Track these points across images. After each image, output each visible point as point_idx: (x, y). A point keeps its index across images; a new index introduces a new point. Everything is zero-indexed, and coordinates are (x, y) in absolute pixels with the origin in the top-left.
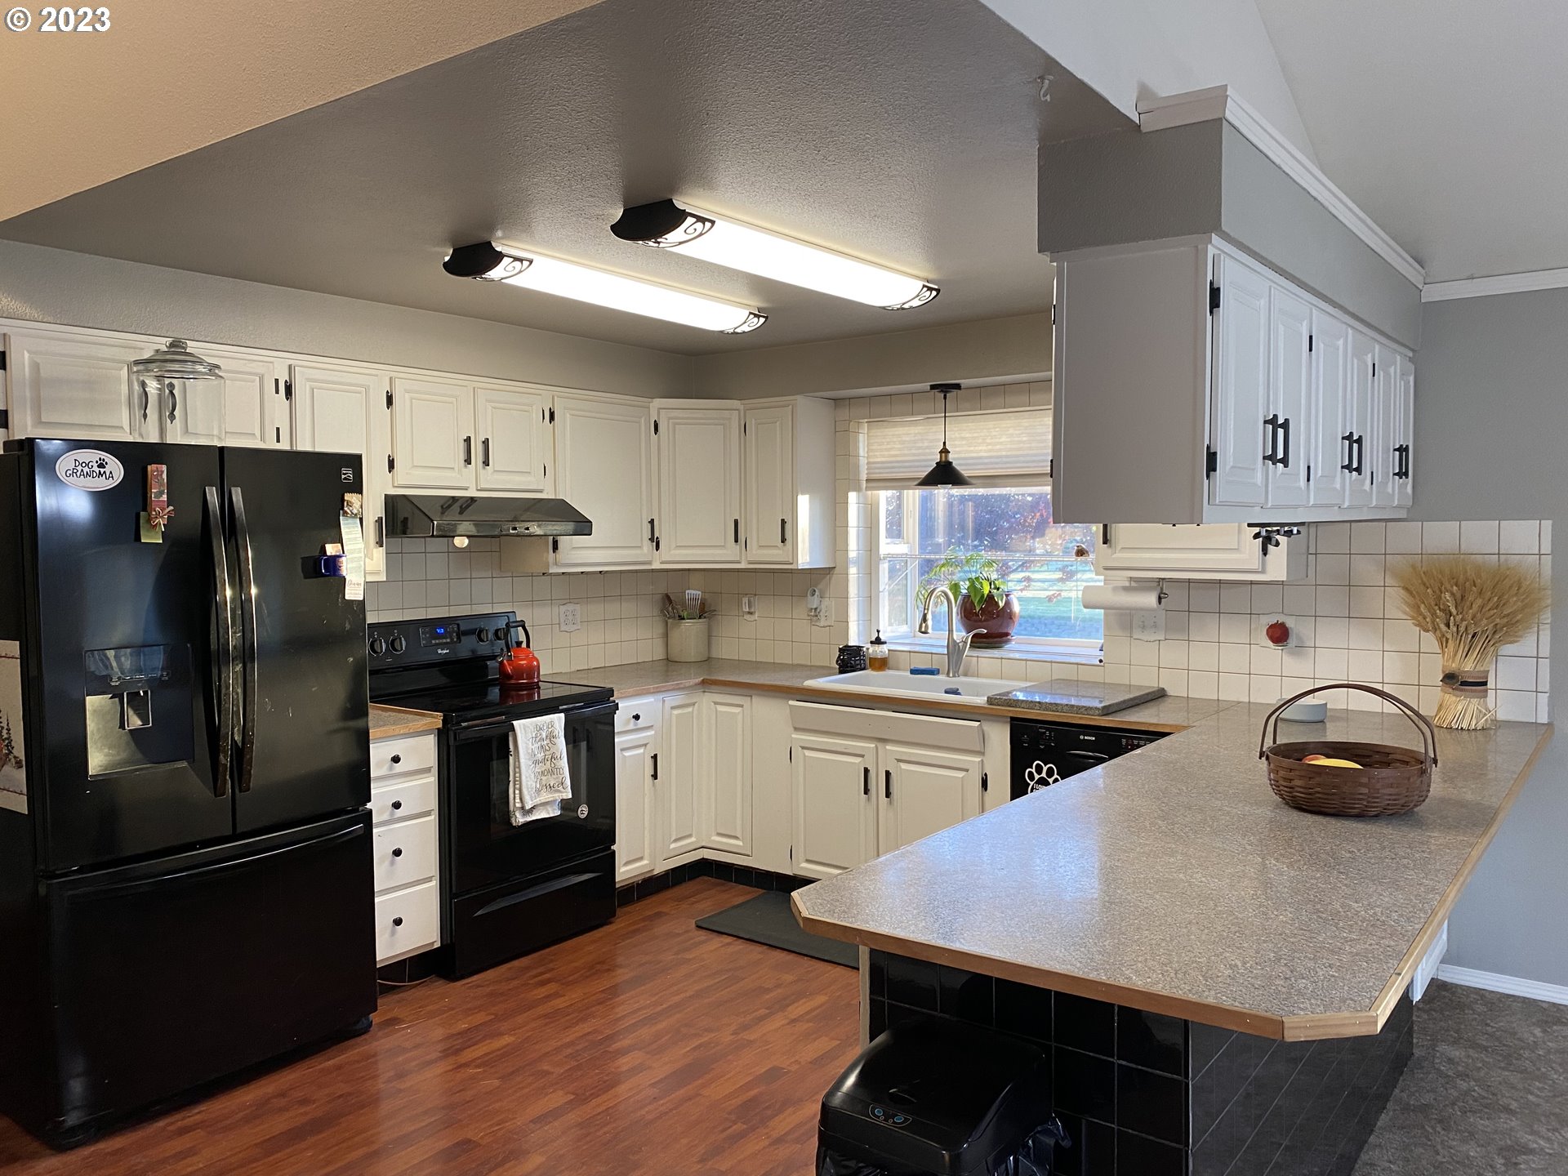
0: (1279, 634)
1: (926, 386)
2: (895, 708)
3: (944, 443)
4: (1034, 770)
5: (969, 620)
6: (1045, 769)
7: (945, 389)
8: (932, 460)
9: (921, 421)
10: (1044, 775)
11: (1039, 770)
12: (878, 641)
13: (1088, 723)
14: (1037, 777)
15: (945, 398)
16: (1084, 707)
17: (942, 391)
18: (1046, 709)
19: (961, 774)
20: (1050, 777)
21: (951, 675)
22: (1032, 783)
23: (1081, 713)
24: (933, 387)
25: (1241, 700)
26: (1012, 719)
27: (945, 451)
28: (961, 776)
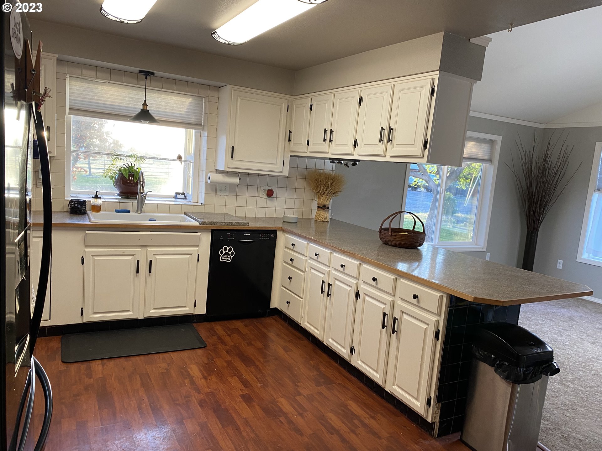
0: (270, 194)
1: (137, 69)
2: (151, 230)
3: (145, 101)
4: (223, 250)
5: (125, 185)
6: (228, 249)
7: (147, 74)
8: (140, 108)
9: (106, 84)
10: (227, 251)
11: (225, 249)
12: (96, 197)
13: (247, 229)
14: (224, 252)
15: (146, 78)
16: (243, 223)
17: (145, 75)
18: (228, 225)
19: (188, 256)
20: (229, 252)
21: (139, 212)
22: (222, 255)
23: (242, 225)
24: (140, 72)
25: (253, 216)
26: (212, 230)
27: (145, 105)
28: (188, 257)
